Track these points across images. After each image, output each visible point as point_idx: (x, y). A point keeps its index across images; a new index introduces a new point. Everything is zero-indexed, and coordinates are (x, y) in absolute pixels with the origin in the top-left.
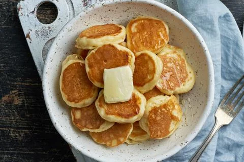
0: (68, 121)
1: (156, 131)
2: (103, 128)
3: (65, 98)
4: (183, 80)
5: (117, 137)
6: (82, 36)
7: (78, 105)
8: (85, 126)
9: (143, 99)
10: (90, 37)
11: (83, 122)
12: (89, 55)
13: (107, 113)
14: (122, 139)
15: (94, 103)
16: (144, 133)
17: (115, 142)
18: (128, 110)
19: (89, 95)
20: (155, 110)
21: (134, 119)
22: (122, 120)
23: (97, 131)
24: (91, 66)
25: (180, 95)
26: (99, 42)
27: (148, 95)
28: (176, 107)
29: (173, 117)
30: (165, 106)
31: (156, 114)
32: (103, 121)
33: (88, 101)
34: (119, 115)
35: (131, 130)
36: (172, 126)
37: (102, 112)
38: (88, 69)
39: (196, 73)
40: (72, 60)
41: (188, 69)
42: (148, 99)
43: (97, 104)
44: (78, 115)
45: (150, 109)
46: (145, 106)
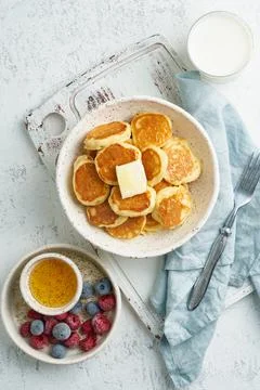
0: (84, 219)
1: (168, 221)
2: (118, 223)
3: (79, 198)
4: (190, 169)
5: (132, 229)
6: (90, 138)
7: (93, 203)
8: (101, 223)
9: (153, 193)
10: (97, 138)
11: (99, 219)
12: (98, 155)
13: (120, 209)
14: (137, 232)
15: (107, 200)
16: (157, 223)
17: (130, 235)
18: (140, 204)
19: (101, 194)
20: (165, 202)
21: (146, 212)
22: (136, 214)
23: (112, 226)
24: (100, 166)
25: (188, 184)
26: (107, 142)
27: (157, 188)
28: (185, 196)
29: (182, 206)
30: (174, 197)
31: (166, 206)
32: (117, 216)
33: (101, 199)
34: (132, 209)
35: (145, 222)
36: (183, 214)
37: (115, 208)
38: (98, 169)
39: (202, 162)
40: (83, 161)
41: (193, 158)
42: (157, 191)
43: (110, 201)
44: (94, 212)
45: (160, 201)
46: (155, 199)
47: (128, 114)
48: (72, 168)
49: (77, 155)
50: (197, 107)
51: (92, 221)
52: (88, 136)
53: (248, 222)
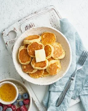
0: (21, 70)
1: (52, 72)
2: (34, 71)
3: (20, 61)
4: (61, 54)
6: (26, 39)
7: (25, 64)
8: (28, 71)
9: (47, 61)
10: (29, 40)
11: (27, 70)
12: (29, 46)
13: (35, 66)
14: (40, 76)
15: (30, 63)
16: (48, 73)
17: (38, 76)
18: (42, 65)
19: (28, 60)
20: (51, 65)
21: (44, 68)
22: (40, 68)
23: (32, 73)
24: (29, 50)
25: (60, 60)
26: (32, 41)
27: (49, 60)
28: (59, 64)
29: (58, 68)
30: (55, 63)
31: (52, 66)
32: (33, 69)
33: (28, 62)
34: (40, 67)
35: (43, 72)
36: (58, 71)
37: (33, 66)
38: (28, 51)
39: (66, 52)
40: (23, 48)
41: (63, 50)
42: (49, 61)
43: (32, 63)
44: (25, 67)
45: (50, 65)
46: (48, 64)
47: (40, 32)
48: (18, 50)
49: (20, 46)
50: (66, 31)
51: (24, 70)
52: (25, 39)
53: (80, 76)
